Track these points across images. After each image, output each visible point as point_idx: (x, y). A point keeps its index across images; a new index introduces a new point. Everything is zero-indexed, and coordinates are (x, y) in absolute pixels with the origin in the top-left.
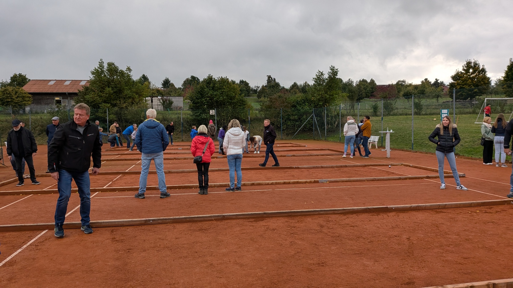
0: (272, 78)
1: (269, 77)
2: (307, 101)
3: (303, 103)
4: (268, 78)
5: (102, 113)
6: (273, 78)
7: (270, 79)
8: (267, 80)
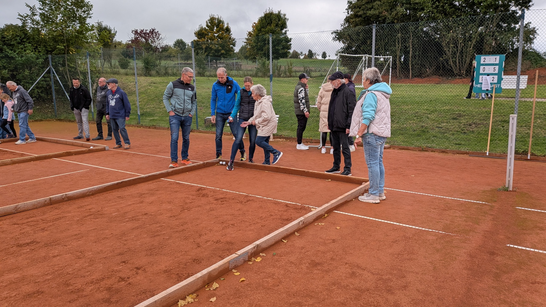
2: (28, 39)
3: (19, 43)
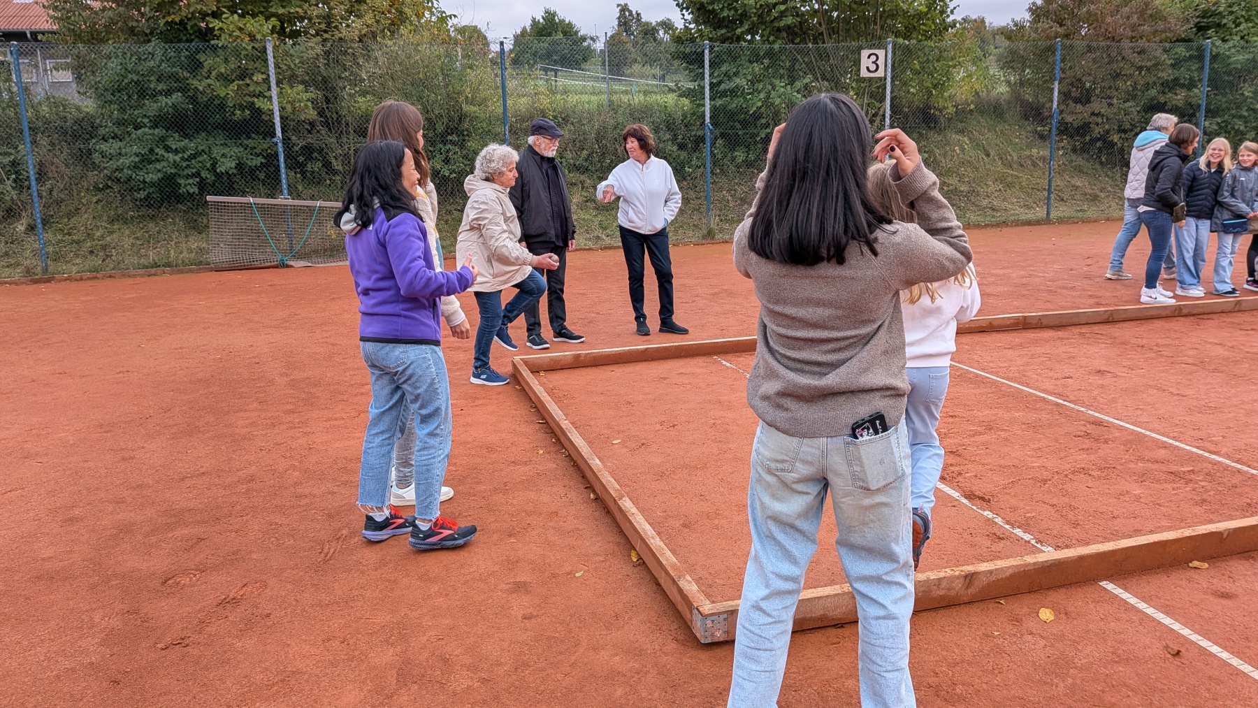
0: (630, 12)
1: (624, 9)
4: (621, 11)
5: (226, 80)
6: (634, 13)
7: (627, 14)
8: (619, 18)
